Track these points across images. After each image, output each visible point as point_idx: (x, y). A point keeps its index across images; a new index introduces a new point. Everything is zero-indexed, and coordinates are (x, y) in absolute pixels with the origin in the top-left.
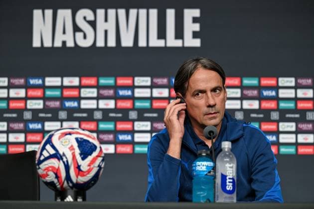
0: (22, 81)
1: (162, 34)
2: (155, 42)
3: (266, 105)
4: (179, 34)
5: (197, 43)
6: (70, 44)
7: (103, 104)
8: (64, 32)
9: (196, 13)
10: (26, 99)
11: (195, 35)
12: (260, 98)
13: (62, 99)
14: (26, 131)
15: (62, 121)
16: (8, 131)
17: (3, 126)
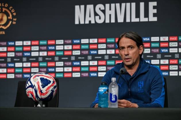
0: (70, 41)
1: (138, 15)
2: (135, 20)
4: (146, 15)
5: (155, 19)
6: (93, 22)
7: (109, 52)
8: (90, 16)
9: (155, 4)
10: (72, 50)
11: (154, 15)
13: (89, 50)
14: (73, 66)
15: (89, 61)
16: (64, 66)
17: (61, 64)
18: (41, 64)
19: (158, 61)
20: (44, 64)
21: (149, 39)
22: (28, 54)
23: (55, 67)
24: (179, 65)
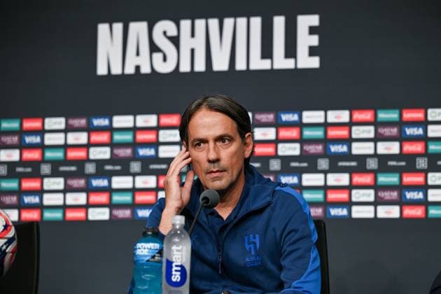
0: (83, 122)
1: (267, 52)
2: (259, 64)
3: (410, 148)
4: (291, 52)
5: (315, 63)
6: (146, 69)
8: (138, 54)
9: (314, 20)
10: (88, 146)
11: (313, 51)
12: (402, 139)
13: (135, 145)
14: (89, 190)
15: (134, 175)
16: (67, 190)
17: (58, 183)
19: (321, 176)
21: (296, 118)
23: (41, 192)
24: (376, 187)
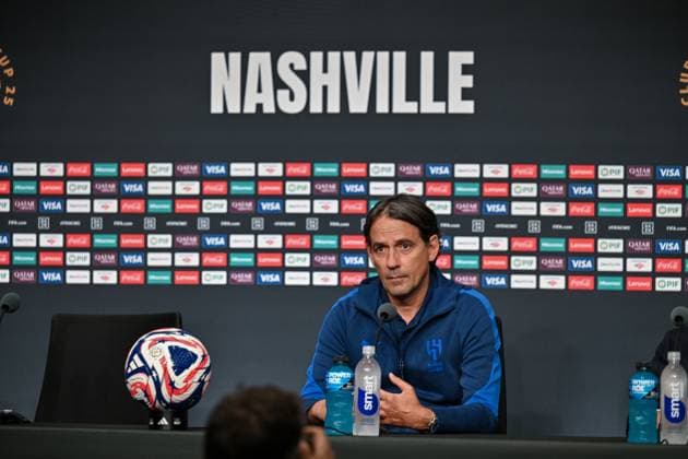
0: (194, 169)
1: (413, 93)
2: (403, 106)
3: (577, 209)
4: (441, 93)
5: (468, 107)
6: (269, 109)
7: (320, 206)
8: (259, 90)
9: (468, 57)
10: (201, 197)
11: (466, 94)
12: (568, 199)
13: (257, 198)
14: (202, 249)
15: (256, 233)
16: (175, 249)
17: (165, 240)
18: (99, 241)
19: (477, 239)
20: (110, 241)
21: (446, 171)
22: (56, 206)
23: (144, 250)
24: (539, 254)
